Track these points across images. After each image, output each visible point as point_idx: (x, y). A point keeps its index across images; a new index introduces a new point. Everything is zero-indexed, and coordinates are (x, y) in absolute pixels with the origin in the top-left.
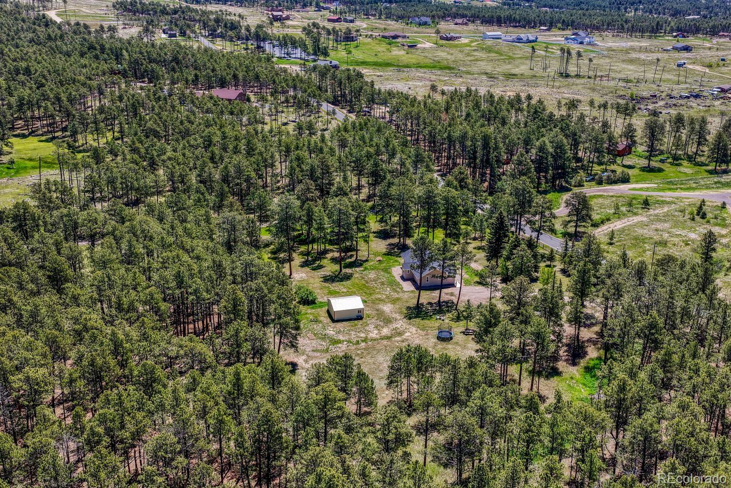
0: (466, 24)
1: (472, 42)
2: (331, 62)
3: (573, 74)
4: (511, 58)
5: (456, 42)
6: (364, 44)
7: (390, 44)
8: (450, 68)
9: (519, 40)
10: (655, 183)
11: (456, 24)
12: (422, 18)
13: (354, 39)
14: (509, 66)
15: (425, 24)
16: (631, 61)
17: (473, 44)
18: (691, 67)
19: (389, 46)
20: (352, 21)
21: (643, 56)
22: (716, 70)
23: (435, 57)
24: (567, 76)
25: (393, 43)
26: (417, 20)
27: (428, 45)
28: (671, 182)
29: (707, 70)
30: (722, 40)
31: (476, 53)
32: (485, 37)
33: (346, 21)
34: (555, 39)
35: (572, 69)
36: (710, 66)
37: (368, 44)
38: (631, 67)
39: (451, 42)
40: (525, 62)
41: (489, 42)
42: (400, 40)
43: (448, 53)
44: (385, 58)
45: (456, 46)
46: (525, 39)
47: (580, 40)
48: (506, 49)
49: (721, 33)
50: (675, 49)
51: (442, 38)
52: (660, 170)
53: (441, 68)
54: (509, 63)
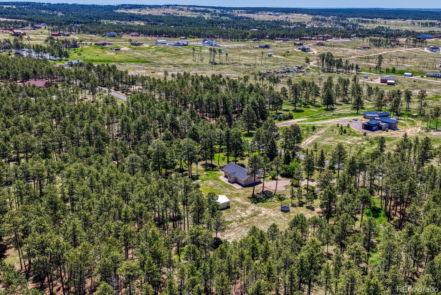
0: (138, 36)
1: (151, 46)
2: (78, 61)
3: (218, 63)
4: (178, 55)
5: (141, 46)
6: (86, 49)
7: (103, 49)
8: (148, 62)
9: (178, 44)
10: (306, 118)
11: (132, 36)
12: (111, 33)
13: (78, 46)
14: (181, 60)
15: (114, 36)
16: (244, 54)
17: (153, 47)
18: (275, 56)
19: (103, 50)
20: (68, 35)
21: (248, 51)
22: (288, 57)
23: (135, 55)
24: (216, 64)
25: (104, 48)
26: (108, 34)
27: (126, 49)
28: (312, 116)
29: (283, 58)
30: (279, 42)
31: (157, 53)
32: (157, 43)
33: (64, 35)
34: (197, 43)
35: (217, 60)
36: (284, 56)
37: (88, 49)
38: (246, 58)
39: (139, 46)
40: (189, 57)
41: (162, 46)
42: (107, 46)
43: (141, 53)
44: (104, 57)
45: (143, 49)
46: (182, 44)
47: (211, 44)
48: (173, 50)
49: (276, 38)
50: (260, 47)
51: (132, 44)
52: (302, 111)
53: (143, 62)
54: (180, 58)
